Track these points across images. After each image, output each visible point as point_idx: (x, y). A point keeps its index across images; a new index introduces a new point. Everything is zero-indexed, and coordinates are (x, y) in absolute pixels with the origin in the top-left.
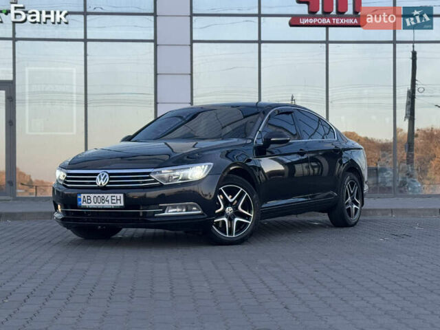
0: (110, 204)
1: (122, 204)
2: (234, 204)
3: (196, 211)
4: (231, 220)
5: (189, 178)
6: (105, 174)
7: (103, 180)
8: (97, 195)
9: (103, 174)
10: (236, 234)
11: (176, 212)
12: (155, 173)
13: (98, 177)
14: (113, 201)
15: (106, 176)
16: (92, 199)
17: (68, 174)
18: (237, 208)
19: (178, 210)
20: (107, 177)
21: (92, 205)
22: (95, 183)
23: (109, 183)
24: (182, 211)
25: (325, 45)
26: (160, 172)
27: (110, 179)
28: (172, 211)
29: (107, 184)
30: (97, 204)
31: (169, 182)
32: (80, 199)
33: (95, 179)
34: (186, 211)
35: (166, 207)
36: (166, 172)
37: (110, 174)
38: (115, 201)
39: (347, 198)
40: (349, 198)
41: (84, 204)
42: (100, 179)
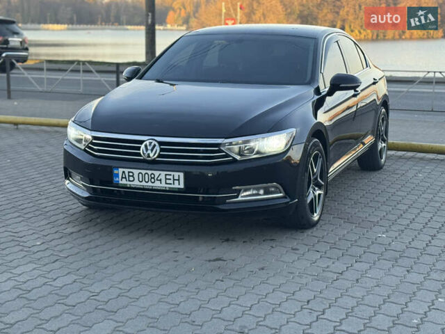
0: (163, 185)
1: (182, 186)
3: (276, 194)
6: (154, 142)
7: (152, 150)
8: (144, 172)
9: (150, 143)
11: (251, 195)
12: (225, 144)
13: (143, 146)
14: (171, 182)
15: (155, 146)
16: (136, 176)
17: (95, 138)
20: (157, 148)
21: (136, 183)
22: (139, 155)
23: (160, 156)
24: (258, 195)
26: (230, 143)
27: (162, 150)
28: (246, 195)
29: (158, 157)
30: (144, 183)
32: (118, 175)
33: (139, 148)
34: (266, 193)
35: (240, 190)
37: (161, 143)
41: (124, 182)
42: (147, 150)
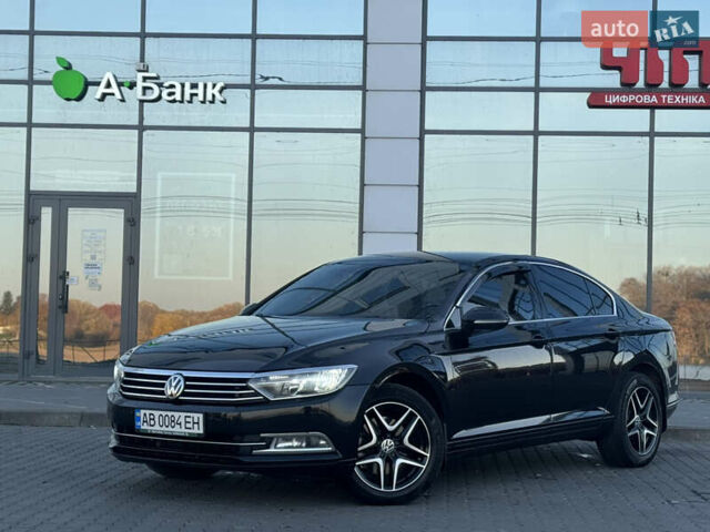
0: (183, 430)
1: (201, 431)
2: (397, 434)
3: (324, 446)
4: (389, 461)
5: (316, 389)
6: (179, 377)
7: (175, 387)
8: (164, 413)
9: (175, 378)
10: (397, 486)
11: (289, 447)
12: (258, 379)
13: (167, 383)
14: (188, 425)
15: (179, 381)
16: (157, 420)
17: (127, 374)
18: (401, 441)
19: (295, 444)
20: (182, 383)
21: (157, 428)
22: (162, 393)
23: (183, 394)
24: (300, 447)
25: (647, 139)
26: (266, 379)
27: (186, 387)
28: (283, 446)
29: (181, 395)
30: (164, 428)
31: (281, 395)
32: (139, 418)
33: (163, 385)
34: (307, 447)
35: (272, 438)
36: (276, 379)
37: (187, 379)
38: (190, 424)
39: (632, 416)
40: (636, 416)
41: (145, 427)
42: (171, 386)
